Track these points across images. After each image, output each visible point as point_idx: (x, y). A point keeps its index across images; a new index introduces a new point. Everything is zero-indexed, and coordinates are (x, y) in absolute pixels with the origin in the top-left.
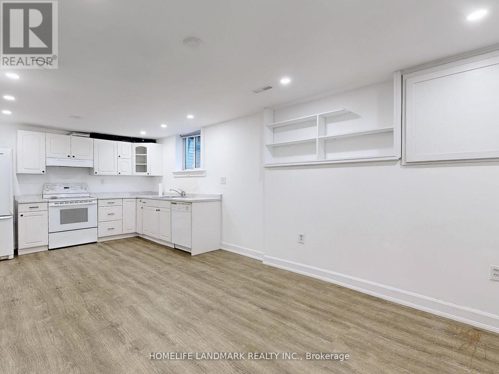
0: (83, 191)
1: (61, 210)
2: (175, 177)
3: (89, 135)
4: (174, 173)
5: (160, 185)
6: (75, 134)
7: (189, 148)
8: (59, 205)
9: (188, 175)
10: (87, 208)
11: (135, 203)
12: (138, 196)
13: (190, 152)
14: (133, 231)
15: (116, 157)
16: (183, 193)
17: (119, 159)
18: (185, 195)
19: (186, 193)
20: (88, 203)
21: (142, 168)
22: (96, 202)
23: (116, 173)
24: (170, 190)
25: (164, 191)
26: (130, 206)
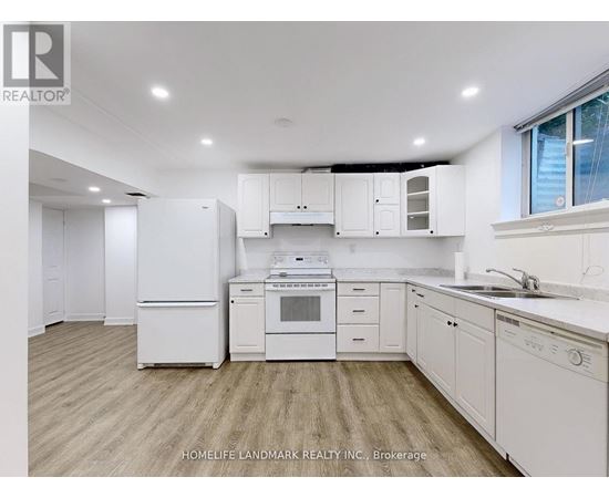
0: (322, 265)
1: (282, 298)
2: (497, 237)
3: (329, 170)
4: (497, 227)
5: (458, 256)
6: (310, 170)
7: (540, 157)
8: (280, 288)
9: (545, 228)
10: (319, 298)
11: (404, 291)
12: (410, 279)
13: (542, 169)
14: (399, 349)
15: (372, 202)
16: (531, 281)
17: (377, 207)
18: (536, 287)
19: (542, 281)
20: (321, 288)
21: (420, 221)
22: (333, 286)
23: (371, 234)
24: (488, 271)
25: (468, 269)
26: (395, 296)
